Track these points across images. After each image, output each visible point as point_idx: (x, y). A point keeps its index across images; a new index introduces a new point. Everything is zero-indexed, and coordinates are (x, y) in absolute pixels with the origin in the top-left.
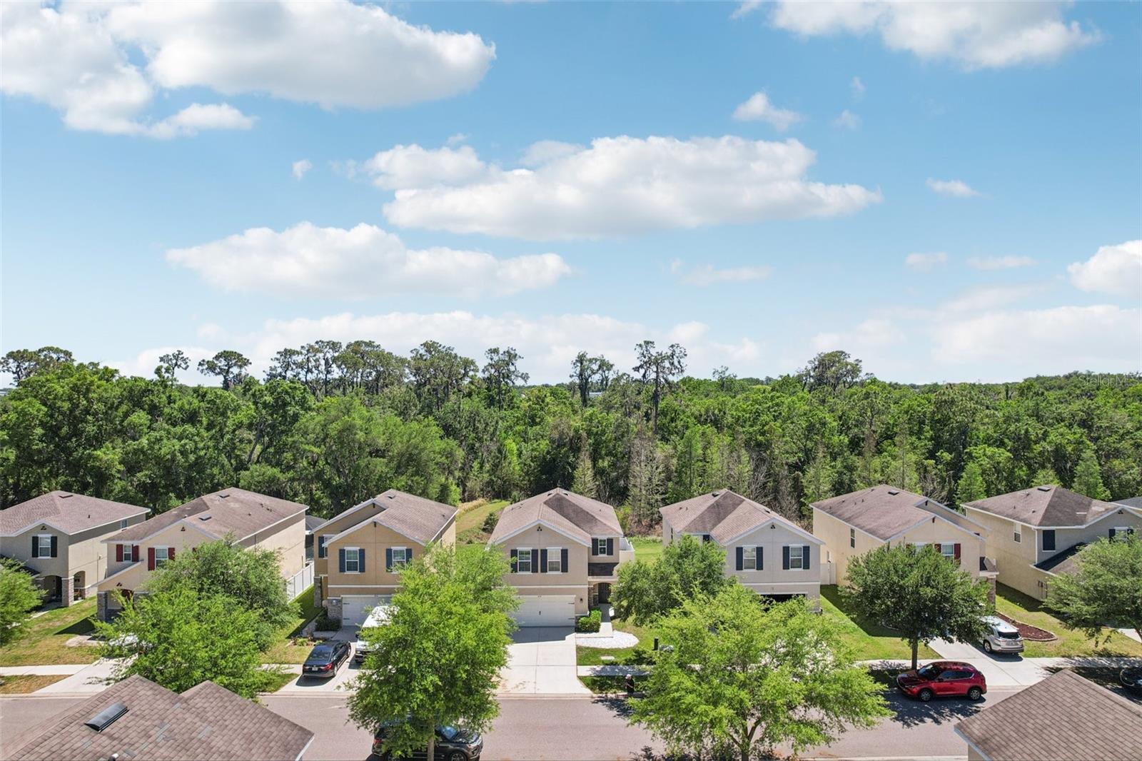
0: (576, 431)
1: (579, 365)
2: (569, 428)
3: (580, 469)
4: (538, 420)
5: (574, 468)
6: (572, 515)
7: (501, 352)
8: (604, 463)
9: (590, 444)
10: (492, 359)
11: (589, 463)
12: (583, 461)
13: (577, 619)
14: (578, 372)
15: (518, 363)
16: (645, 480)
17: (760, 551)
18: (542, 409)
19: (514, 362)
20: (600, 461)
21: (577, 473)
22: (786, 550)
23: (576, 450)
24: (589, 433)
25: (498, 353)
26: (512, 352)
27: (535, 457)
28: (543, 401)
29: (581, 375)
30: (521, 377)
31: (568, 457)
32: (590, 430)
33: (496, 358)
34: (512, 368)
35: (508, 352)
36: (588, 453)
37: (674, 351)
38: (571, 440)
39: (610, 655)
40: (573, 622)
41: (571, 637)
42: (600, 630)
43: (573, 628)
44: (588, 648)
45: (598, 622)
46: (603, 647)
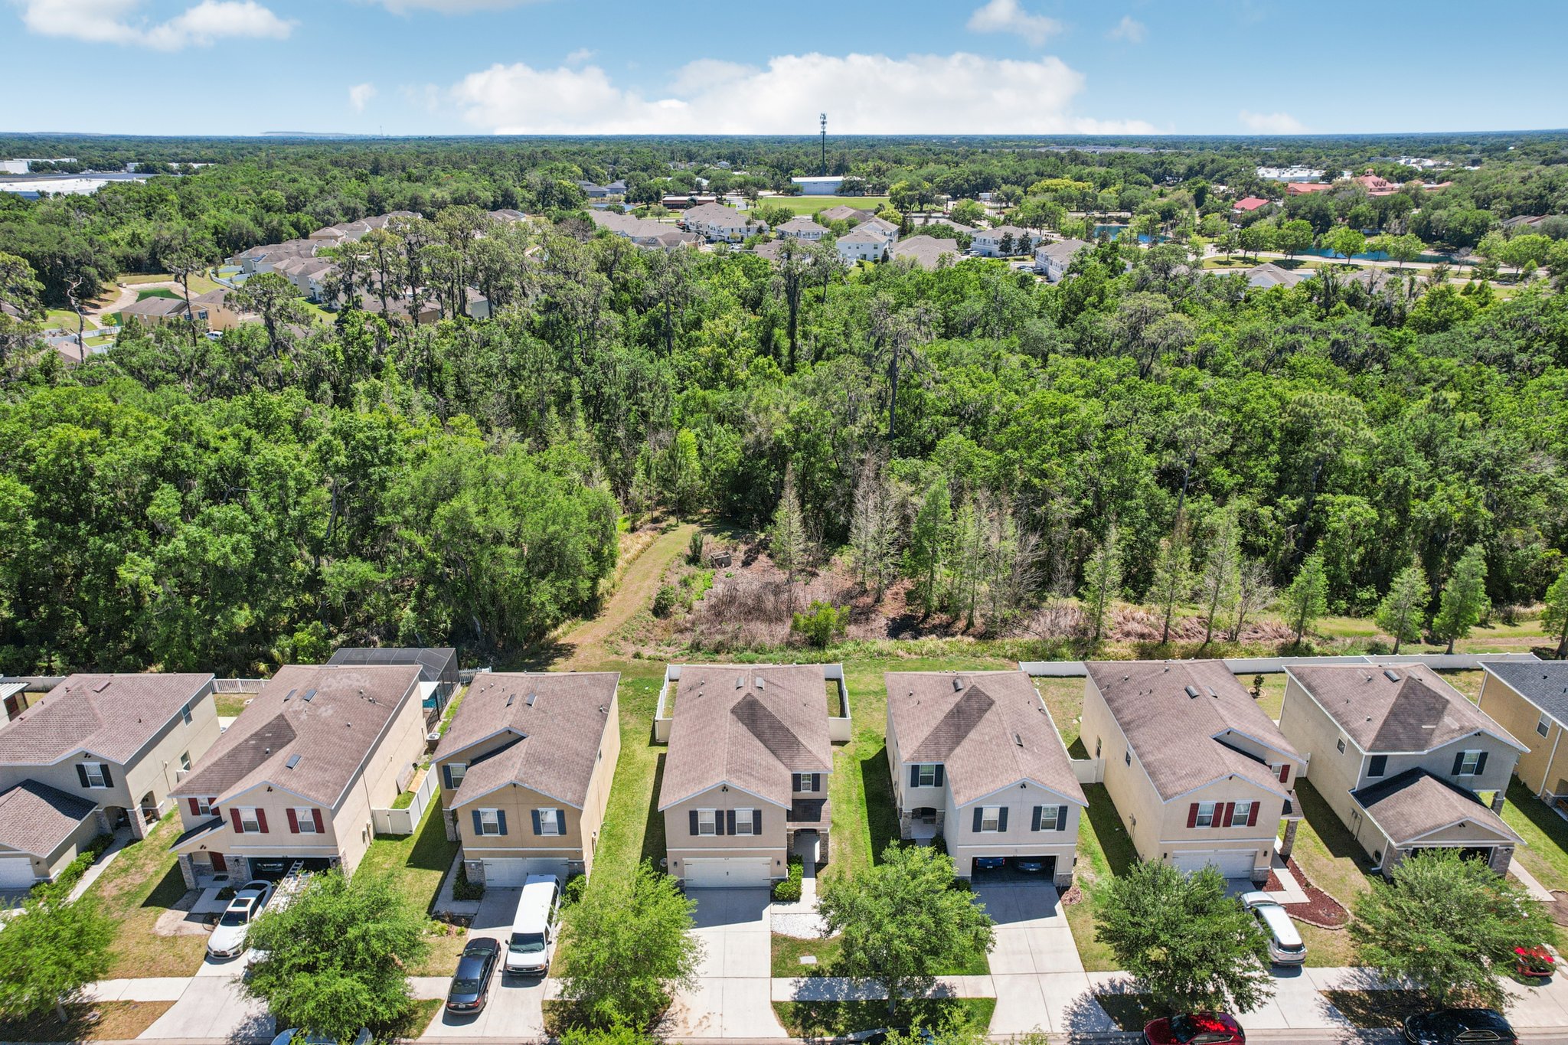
0: (779, 441)
6: (768, 734)
11: (795, 505)
12: (788, 499)
13: (776, 883)
17: (1004, 812)
22: (1037, 811)
24: (797, 442)
27: (722, 471)
28: (732, 340)
32: (799, 436)
38: (772, 449)
39: (812, 953)
40: (768, 883)
41: (766, 912)
42: (802, 898)
43: (768, 893)
44: (785, 939)
45: (799, 886)
46: (804, 937)
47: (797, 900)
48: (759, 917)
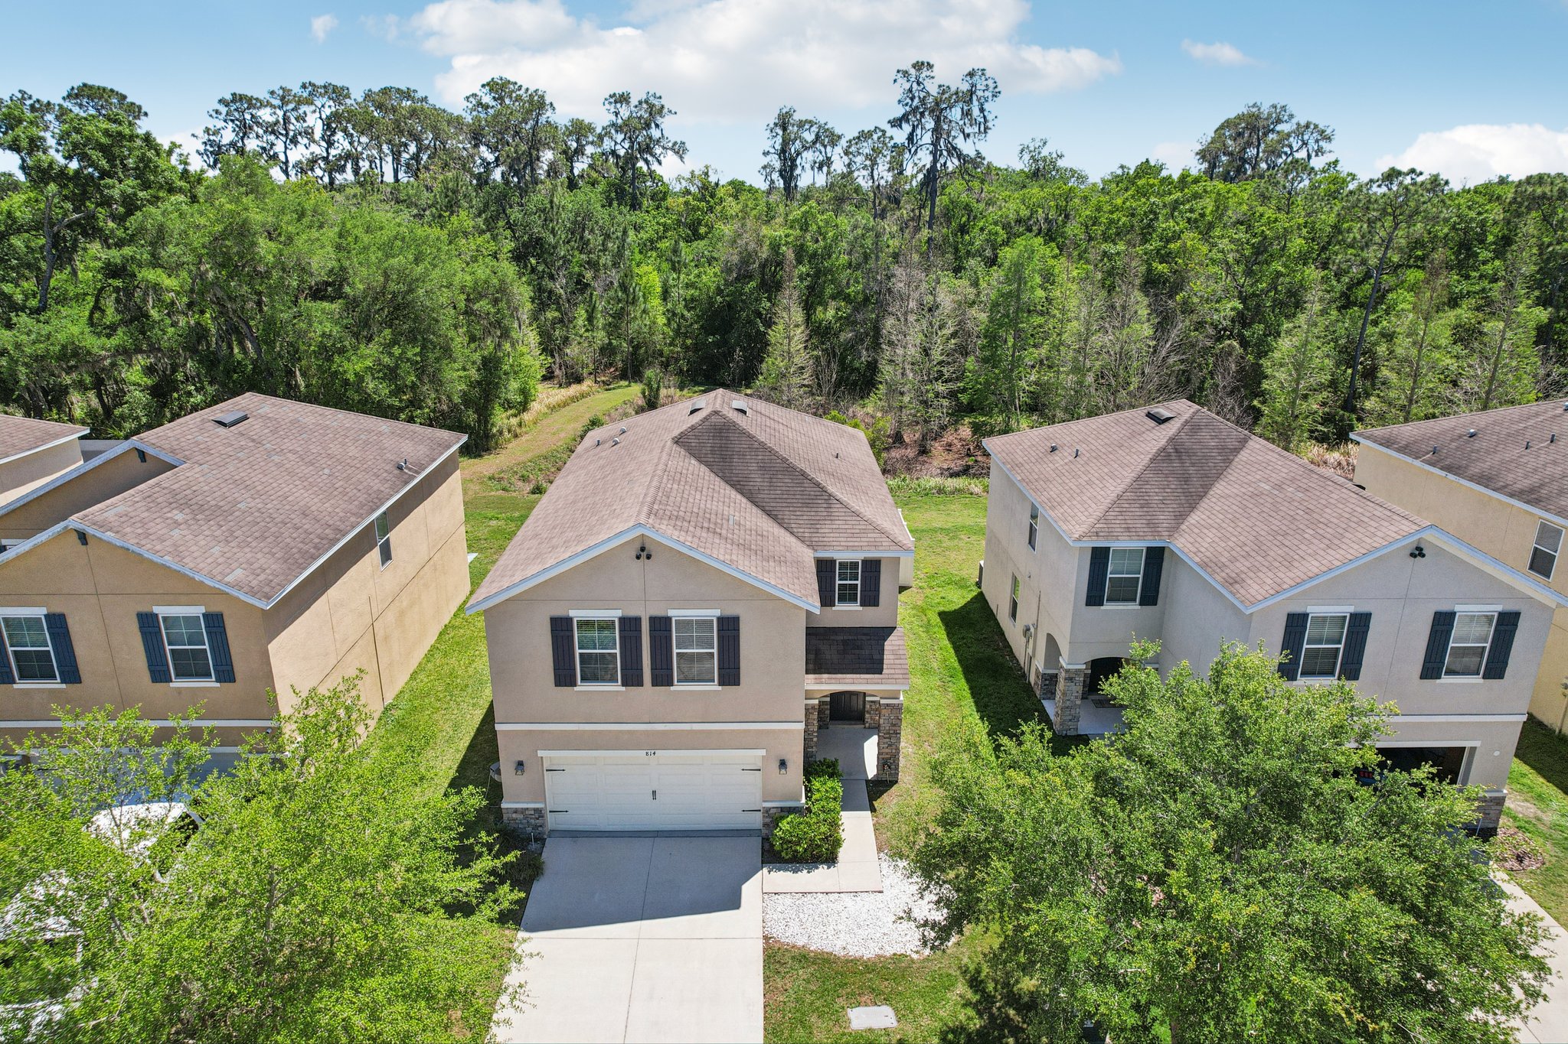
0: (775, 247)
1: (781, 132)
2: (760, 242)
3: (781, 327)
4: (702, 230)
5: (769, 323)
6: (757, 480)
7: (634, 101)
8: (828, 314)
9: (801, 278)
10: (617, 114)
11: (798, 315)
12: (787, 309)
13: (773, 818)
14: (778, 147)
15: (666, 122)
16: (913, 352)
17: (1359, 623)
18: (711, 209)
19: (659, 120)
20: (820, 308)
21: (775, 335)
22: (1443, 622)
23: (772, 286)
24: (800, 252)
25: (628, 103)
26: (656, 102)
27: (693, 300)
28: (712, 196)
29: (783, 151)
30: (672, 149)
31: (758, 300)
32: (802, 245)
33: (625, 112)
34: (655, 133)
35: (646, 102)
36: (796, 294)
37: (973, 85)
38: (763, 266)
39: (880, 997)
40: (757, 821)
41: (750, 890)
42: (842, 853)
43: (757, 842)
44: (803, 957)
45: (834, 825)
46: (854, 951)
47: (831, 859)
48: (732, 902)
